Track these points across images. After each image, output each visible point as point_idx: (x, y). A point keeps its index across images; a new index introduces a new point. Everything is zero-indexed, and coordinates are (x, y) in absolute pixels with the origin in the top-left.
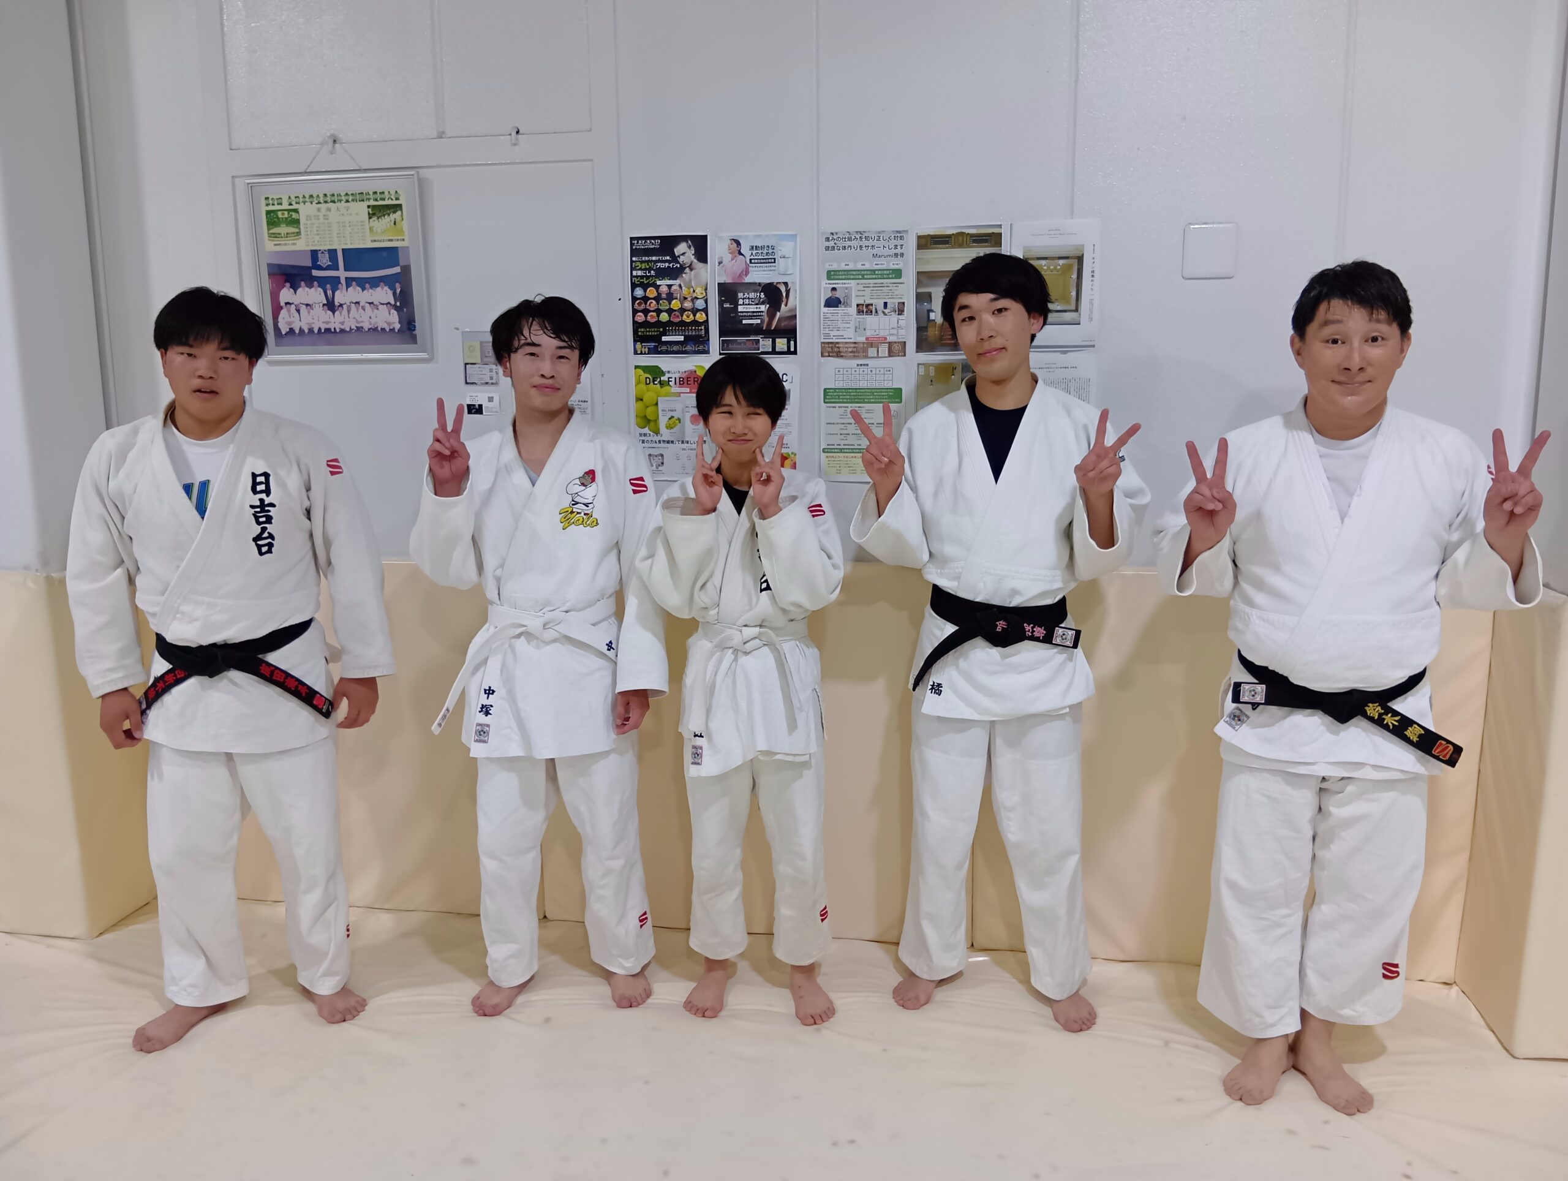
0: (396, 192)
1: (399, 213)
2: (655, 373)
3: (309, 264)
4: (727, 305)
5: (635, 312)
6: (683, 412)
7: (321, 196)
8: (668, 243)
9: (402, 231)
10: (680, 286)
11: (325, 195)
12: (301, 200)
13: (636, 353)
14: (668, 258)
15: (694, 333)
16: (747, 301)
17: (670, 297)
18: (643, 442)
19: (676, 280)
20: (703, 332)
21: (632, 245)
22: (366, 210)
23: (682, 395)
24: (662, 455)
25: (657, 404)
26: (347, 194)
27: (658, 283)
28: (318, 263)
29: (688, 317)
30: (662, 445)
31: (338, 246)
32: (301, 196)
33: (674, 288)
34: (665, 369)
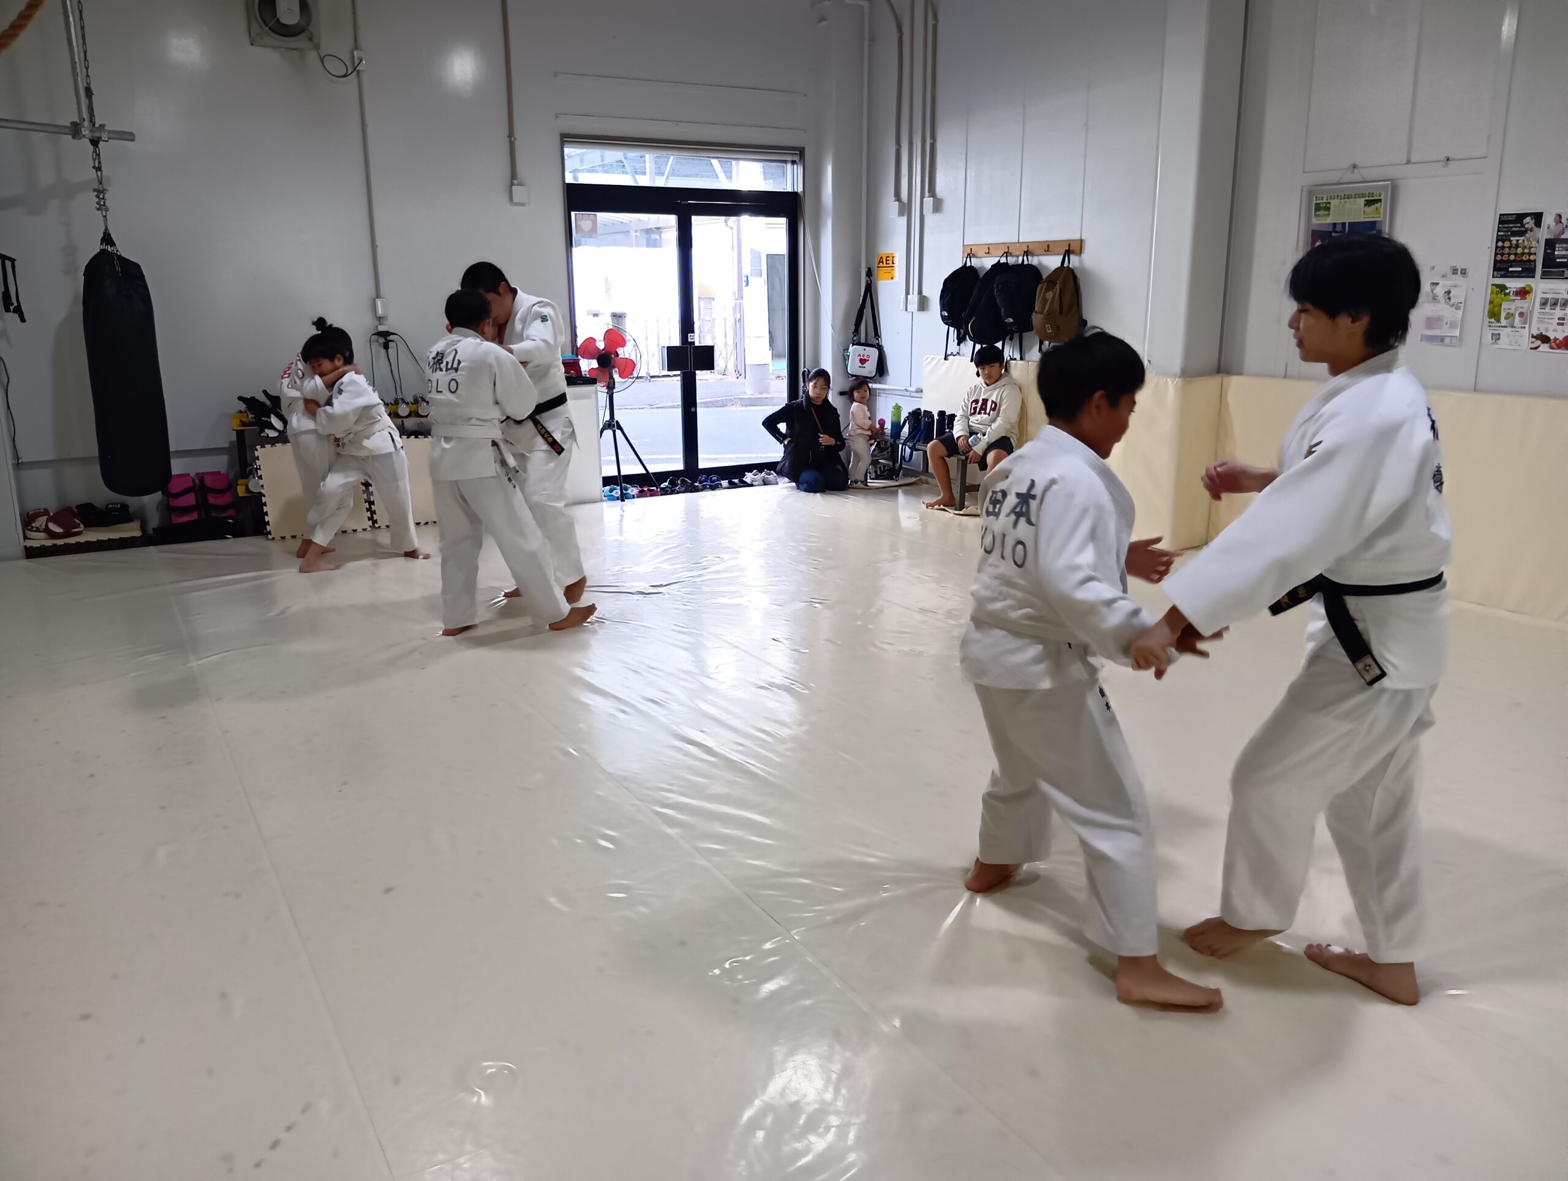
0: (1380, 193)
1: (1379, 203)
2: (1502, 288)
3: (1331, 229)
4: (1549, 251)
5: (1496, 254)
6: (1516, 310)
7: (1343, 195)
8: (1520, 217)
9: (1380, 213)
10: (1524, 241)
11: (1345, 195)
12: (1333, 197)
13: (1493, 277)
14: (1519, 225)
15: (1528, 266)
16: (1561, 249)
17: (1517, 246)
18: (1490, 326)
19: (1522, 236)
20: (1533, 266)
21: (1500, 218)
22: (1363, 202)
23: (1516, 301)
24: (1499, 334)
25: (1501, 305)
26: (1355, 195)
27: (1512, 239)
28: (1336, 229)
29: (1526, 257)
30: (1500, 328)
31: (1347, 220)
32: (1333, 195)
33: (1520, 241)
34: (1508, 285)
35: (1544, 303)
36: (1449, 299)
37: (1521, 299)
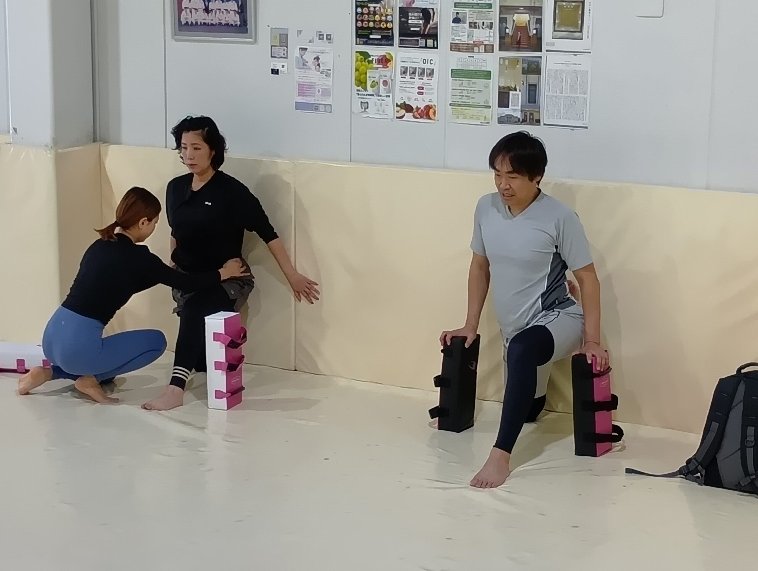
2: (365, 55)
4: (403, 19)
5: (357, 21)
6: (380, 78)
10: (380, 8)
13: (356, 44)
15: (386, 34)
16: (413, 18)
17: (375, 13)
18: (358, 94)
19: (378, 3)
20: (391, 34)
23: (379, 69)
24: (367, 102)
25: (366, 74)
29: (383, 25)
30: (368, 97)
33: (377, 9)
34: (370, 54)
35: (405, 72)
36: (319, 65)
37: (383, 68)
